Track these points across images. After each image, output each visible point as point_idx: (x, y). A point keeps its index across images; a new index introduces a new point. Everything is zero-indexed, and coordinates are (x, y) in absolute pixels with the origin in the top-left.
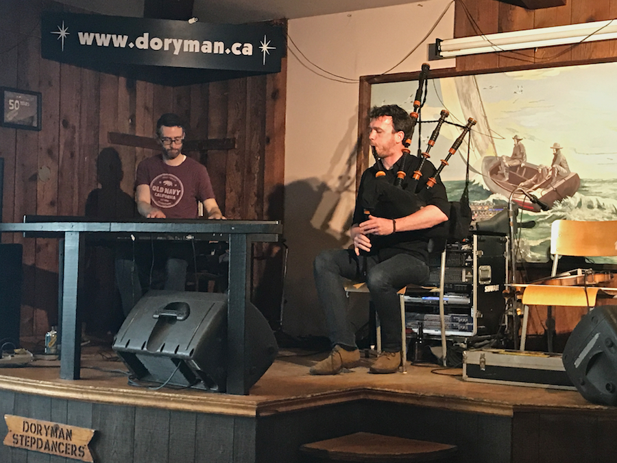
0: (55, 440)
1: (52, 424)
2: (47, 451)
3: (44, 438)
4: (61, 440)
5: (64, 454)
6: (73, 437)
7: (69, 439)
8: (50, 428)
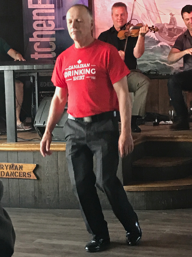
0: (12, 171)
1: (10, 164)
2: (8, 177)
3: (5, 171)
4: (16, 171)
5: (18, 177)
6: (23, 168)
7: (21, 169)
8: (9, 166)
